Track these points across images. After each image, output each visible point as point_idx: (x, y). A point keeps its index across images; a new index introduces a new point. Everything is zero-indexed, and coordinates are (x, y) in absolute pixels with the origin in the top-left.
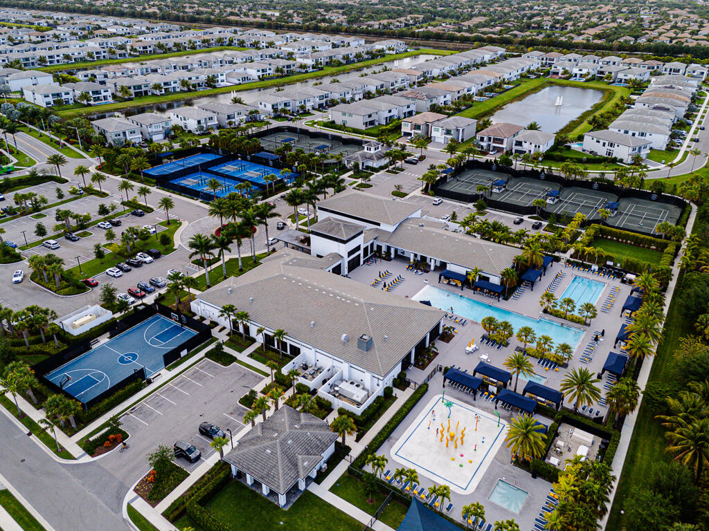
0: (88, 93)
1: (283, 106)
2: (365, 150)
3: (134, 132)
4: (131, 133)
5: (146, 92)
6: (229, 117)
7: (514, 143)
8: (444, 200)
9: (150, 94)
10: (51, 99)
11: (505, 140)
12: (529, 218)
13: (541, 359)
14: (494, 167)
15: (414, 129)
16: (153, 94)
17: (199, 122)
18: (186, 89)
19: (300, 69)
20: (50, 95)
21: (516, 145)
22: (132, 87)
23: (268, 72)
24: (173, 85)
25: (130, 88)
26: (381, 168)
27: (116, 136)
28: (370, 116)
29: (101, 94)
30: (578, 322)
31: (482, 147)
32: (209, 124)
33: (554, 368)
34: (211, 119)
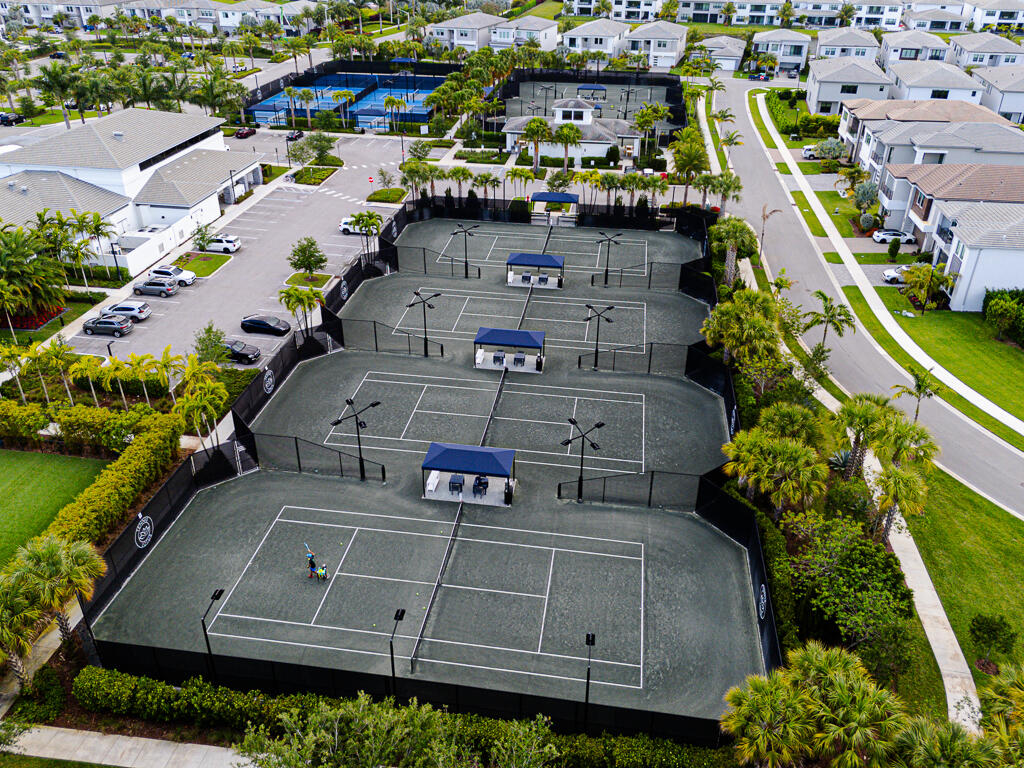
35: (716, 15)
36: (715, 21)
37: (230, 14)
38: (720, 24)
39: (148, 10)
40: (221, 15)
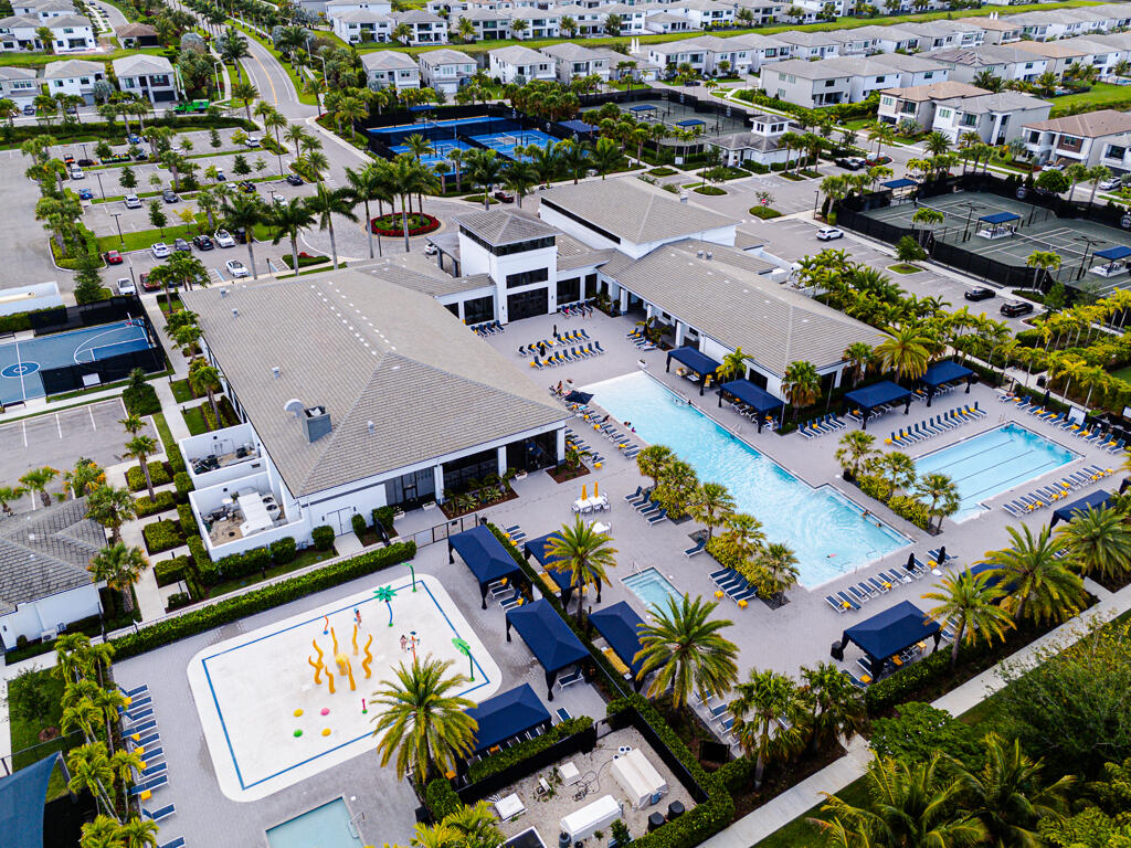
0: (412, 26)
1: (688, 60)
2: (754, 130)
3: (408, 75)
4: (403, 75)
5: (502, 34)
6: (577, 68)
7: (1105, 149)
8: (846, 234)
9: (508, 36)
10: (357, 32)
11: (1087, 144)
12: (1014, 292)
13: (728, 570)
14: (1022, 191)
15: (903, 111)
16: (513, 37)
17: (521, 70)
18: (567, 33)
19: (789, 18)
20: (359, 26)
21: (1109, 155)
22: (481, 24)
23: (725, 17)
24: (549, 25)
25: (476, 24)
26: (775, 167)
27: (377, 77)
28: (830, 83)
29: (430, 29)
30: (910, 519)
31: (1031, 154)
32: (538, 77)
33: (738, 598)
34: (544, 67)
40: (52, 85)
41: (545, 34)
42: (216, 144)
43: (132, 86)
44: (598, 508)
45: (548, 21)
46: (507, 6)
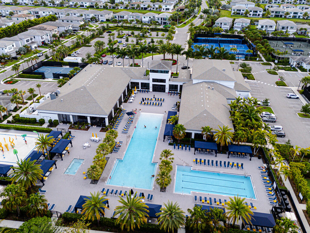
0: (251, 11)
3: (226, 24)
6: (283, 28)
20: (236, 10)
22: (275, 12)
25: (273, 12)
29: (257, 13)
35: (282, 15)
36: (282, 17)
37: (146, 17)
38: (283, 18)
39: (120, 16)
40: (143, 17)
41: (297, 17)
42: (157, 35)
43: (159, 20)
44: (95, 140)
45: (299, 13)
46: (293, 8)
